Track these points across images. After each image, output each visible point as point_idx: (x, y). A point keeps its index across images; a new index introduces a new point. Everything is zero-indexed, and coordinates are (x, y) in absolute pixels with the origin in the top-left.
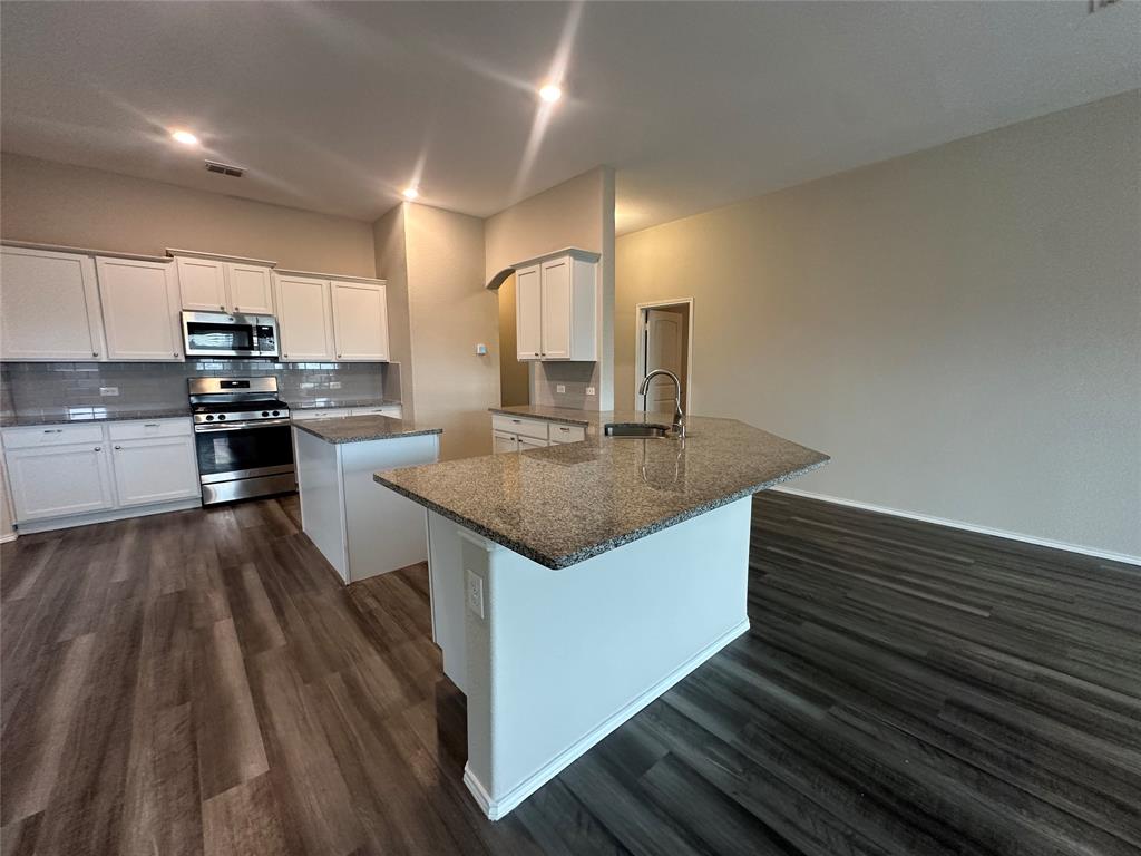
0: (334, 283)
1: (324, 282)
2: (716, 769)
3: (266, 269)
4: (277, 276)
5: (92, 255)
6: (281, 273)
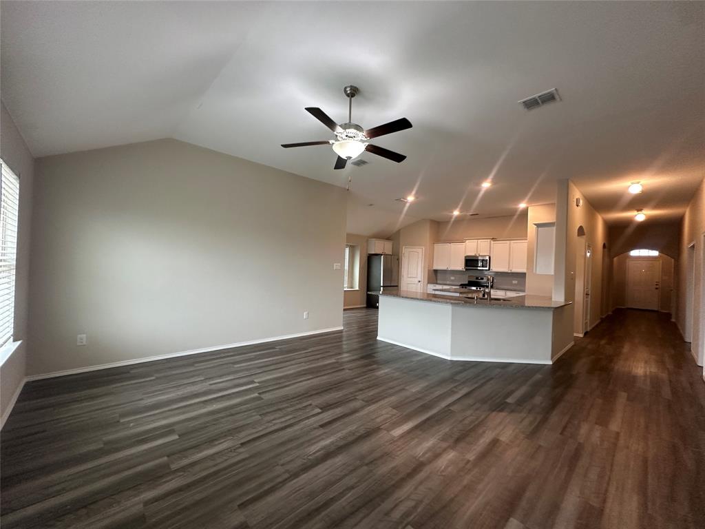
1: (508, 242)
3: (489, 240)
5: (450, 243)
6: (494, 241)
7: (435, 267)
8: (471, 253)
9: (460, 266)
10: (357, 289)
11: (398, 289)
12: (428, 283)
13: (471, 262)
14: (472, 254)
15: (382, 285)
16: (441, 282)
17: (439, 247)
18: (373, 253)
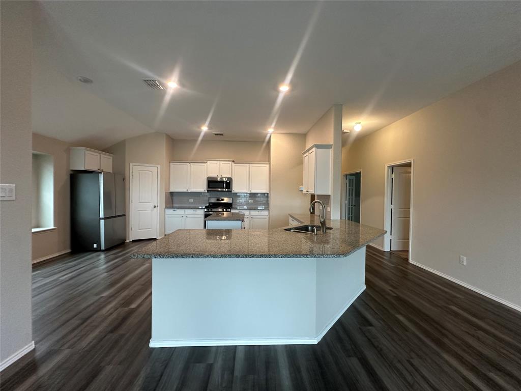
0: (251, 165)
1: (248, 165)
2: (217, 379)
3: (231, 162)
4: (233, 164)
5: (190, 163)
6: (235, 163)
7: (172, 190)
8: (213, 174)
9: (202, 187)
10: (51, 226)
11: (125, 218)
12: (166, 207)
13: (213, 184)
14: (215, 175)
15: (102, 216)
16: (177, 206)
17: (176, 167)
18: (83, 169)
